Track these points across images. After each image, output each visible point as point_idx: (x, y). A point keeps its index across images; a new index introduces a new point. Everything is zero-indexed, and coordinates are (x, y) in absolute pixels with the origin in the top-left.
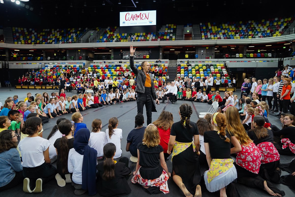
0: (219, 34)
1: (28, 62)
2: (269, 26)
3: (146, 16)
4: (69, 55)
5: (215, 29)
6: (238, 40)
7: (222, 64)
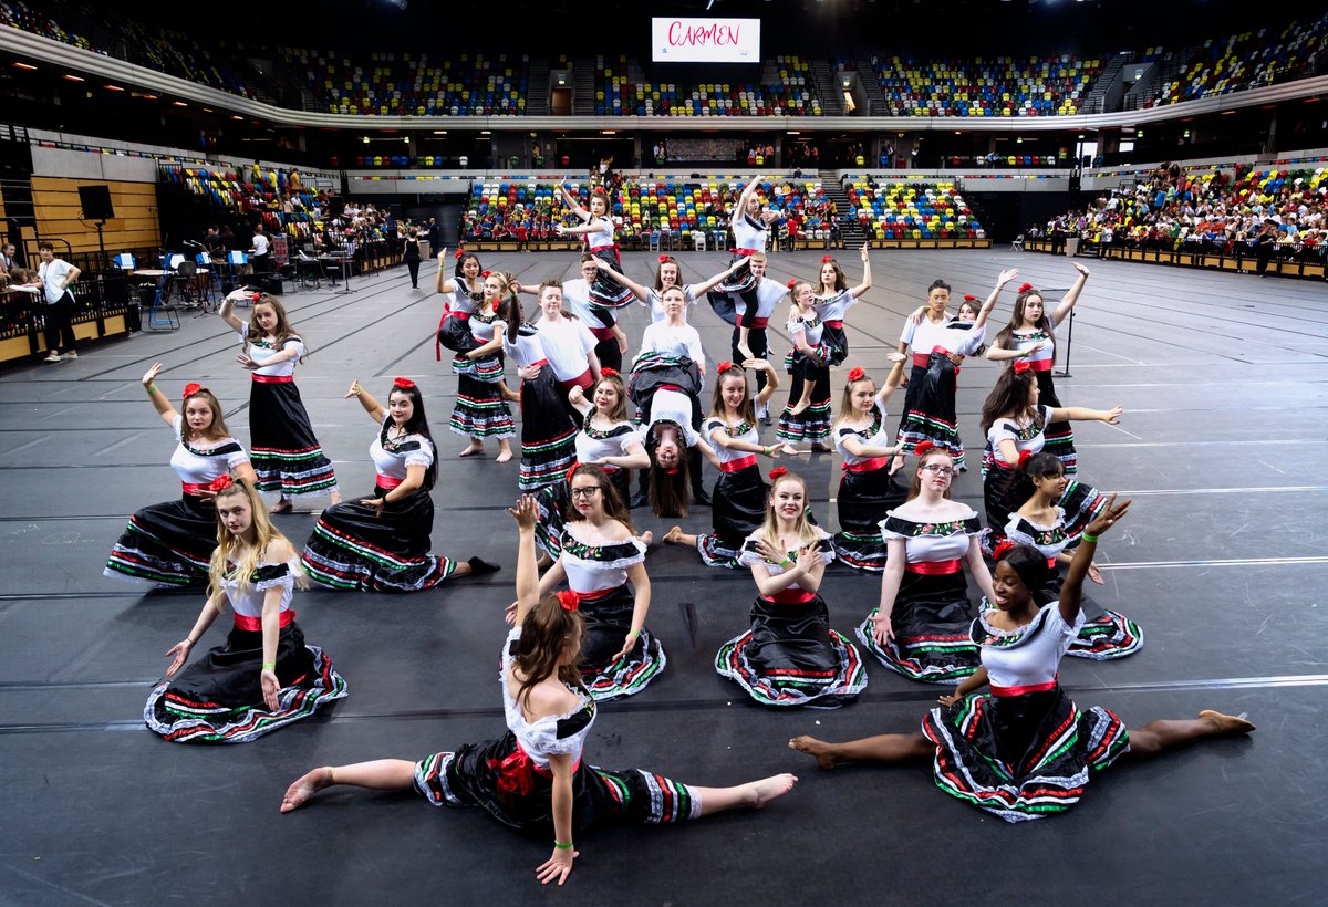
0: (930, 98)
1: (404, 173)
2: (1050, 78)
3: (730, 35)
4: (498, 147)
5: (917, 81)
6: (977, 120)
7: (950, 183)
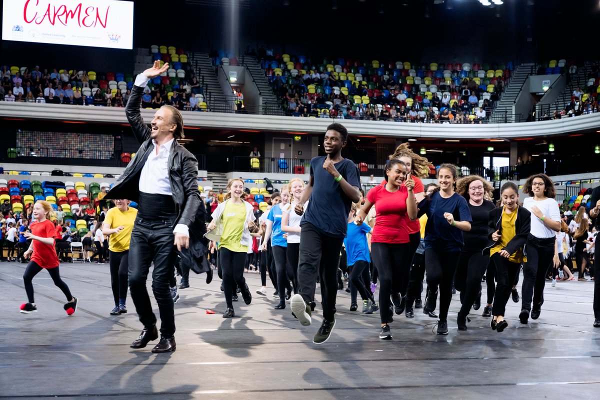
3: (98, 16)
